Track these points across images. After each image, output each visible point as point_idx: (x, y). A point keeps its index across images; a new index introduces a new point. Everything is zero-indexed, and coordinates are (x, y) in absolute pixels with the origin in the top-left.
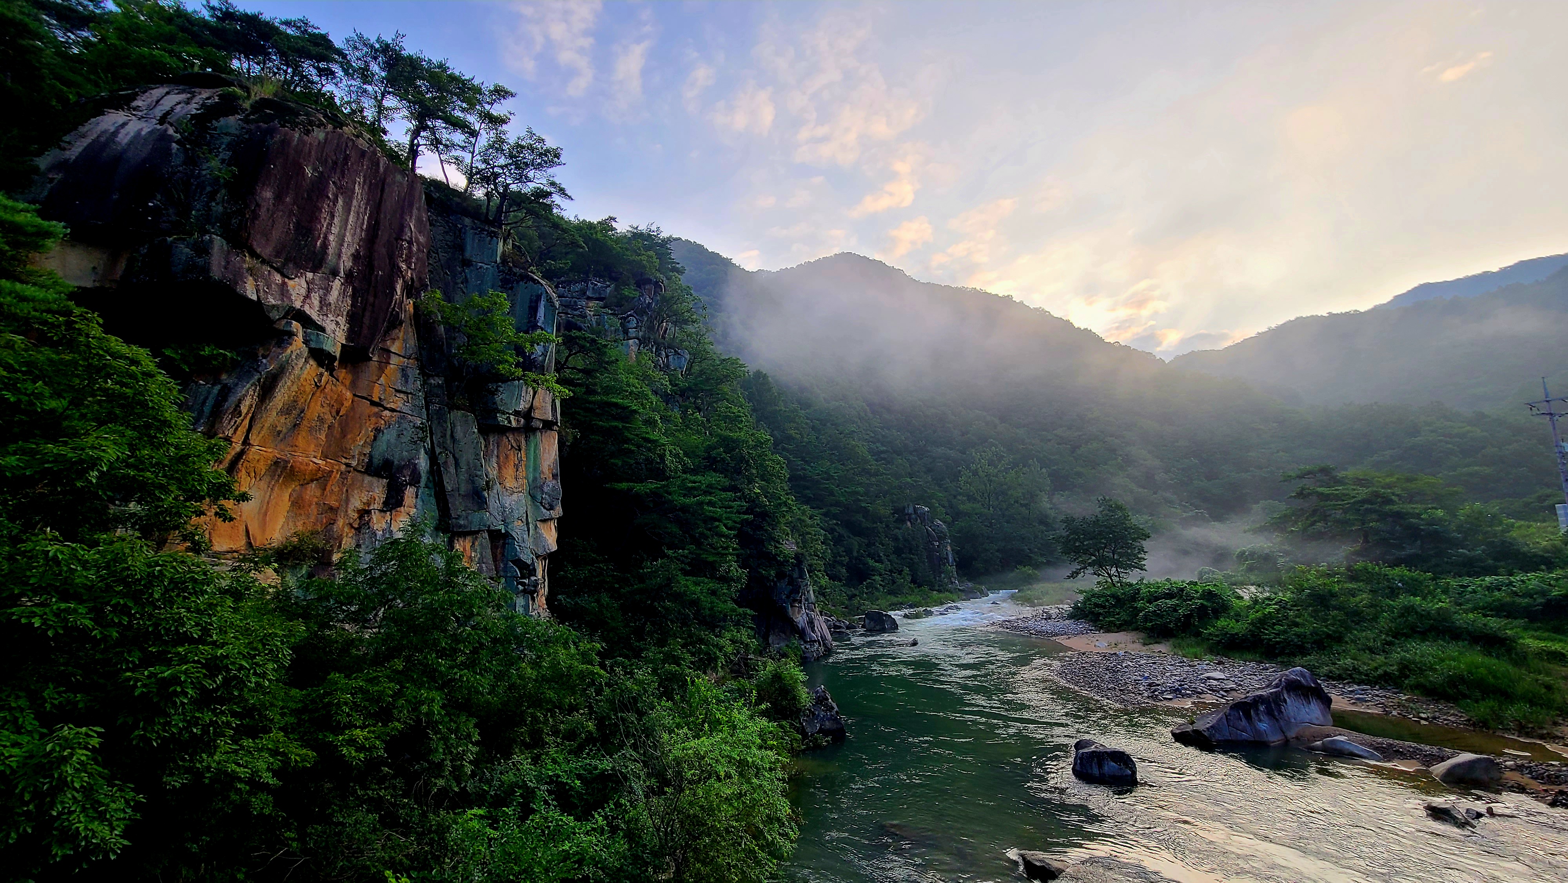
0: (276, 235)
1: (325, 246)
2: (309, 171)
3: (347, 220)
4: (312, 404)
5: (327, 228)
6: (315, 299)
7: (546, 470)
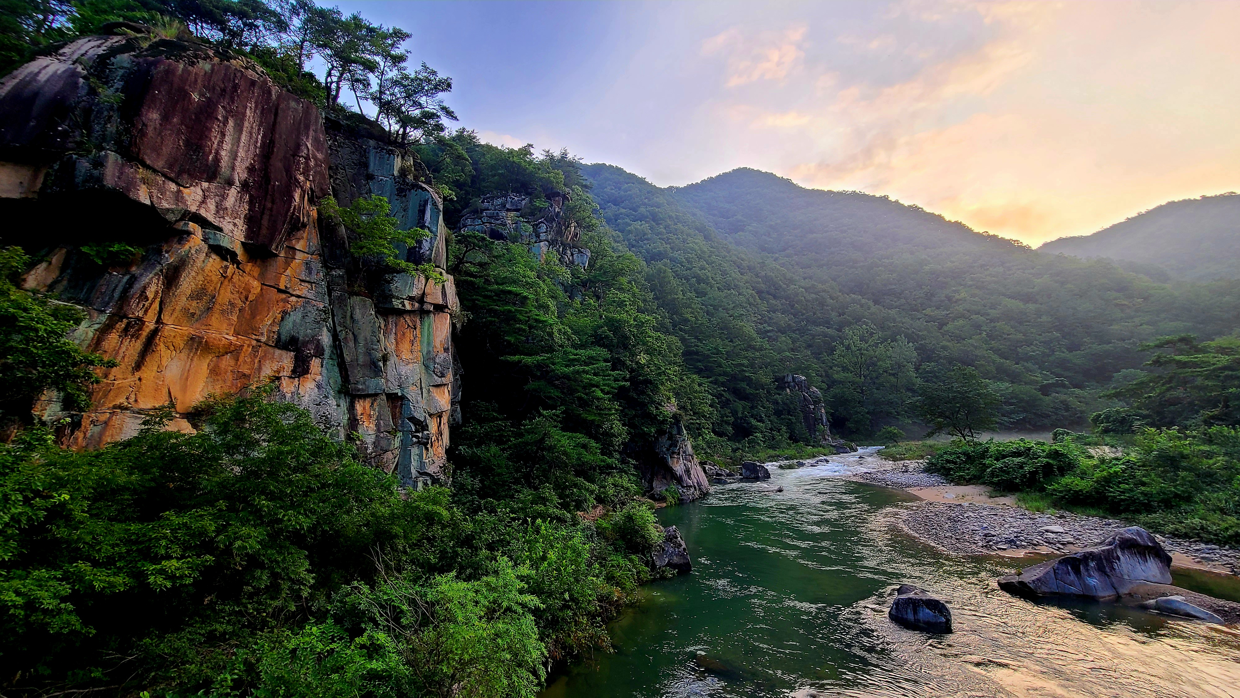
0: (166, 150)
1: (217, 160)
2: (195, 97)
3: (239, 139)
4: (222, 291)
5: (218, 145)
6: (211, 205)
7: (438, 345)
